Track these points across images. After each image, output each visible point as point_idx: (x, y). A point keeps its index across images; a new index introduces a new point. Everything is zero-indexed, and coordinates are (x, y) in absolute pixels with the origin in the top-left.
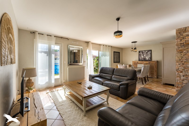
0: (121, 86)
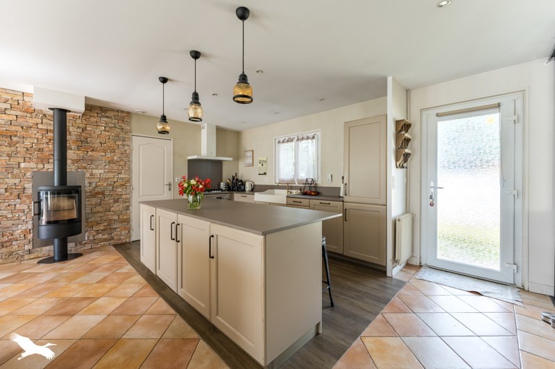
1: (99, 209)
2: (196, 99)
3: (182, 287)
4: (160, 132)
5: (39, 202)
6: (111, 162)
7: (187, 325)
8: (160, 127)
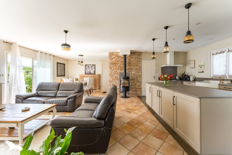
0: (68, 100)
1: (133, 84)
2: (166, 44)
3: (161, 114)
4: (152, 58)
5: (121, 81)
6: (136, 69)
7: (164, 127)
8: (152, 56)
